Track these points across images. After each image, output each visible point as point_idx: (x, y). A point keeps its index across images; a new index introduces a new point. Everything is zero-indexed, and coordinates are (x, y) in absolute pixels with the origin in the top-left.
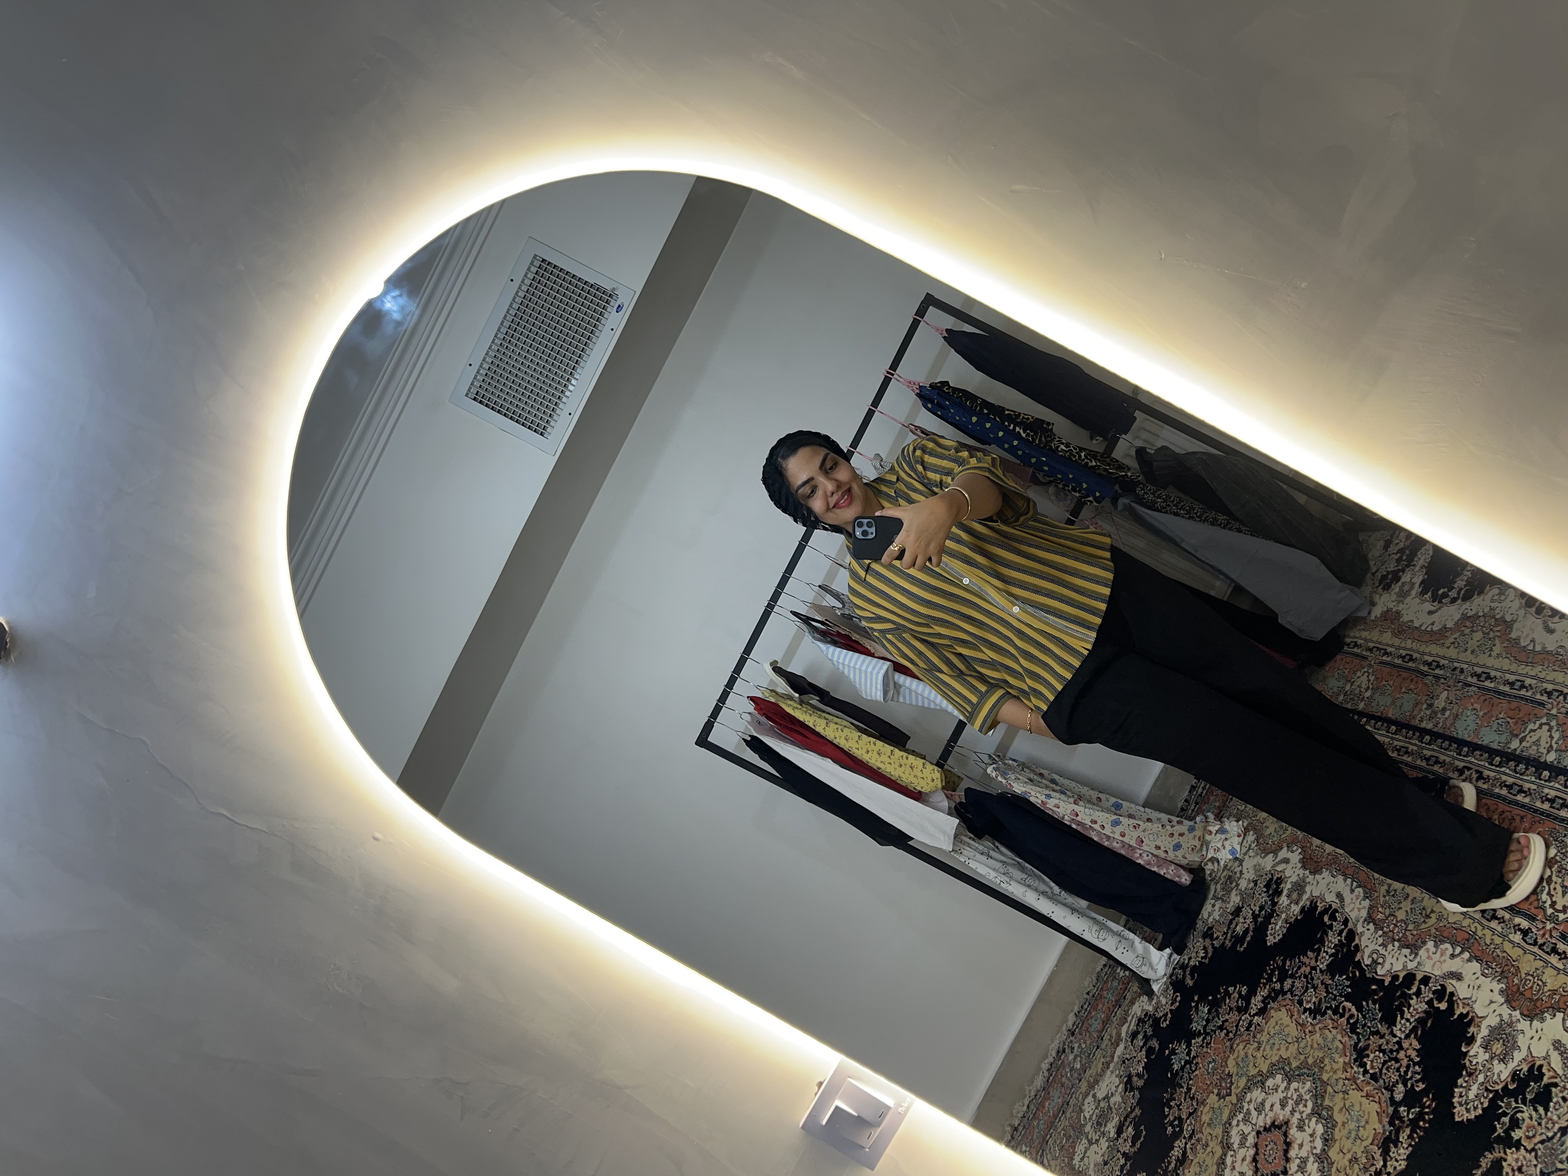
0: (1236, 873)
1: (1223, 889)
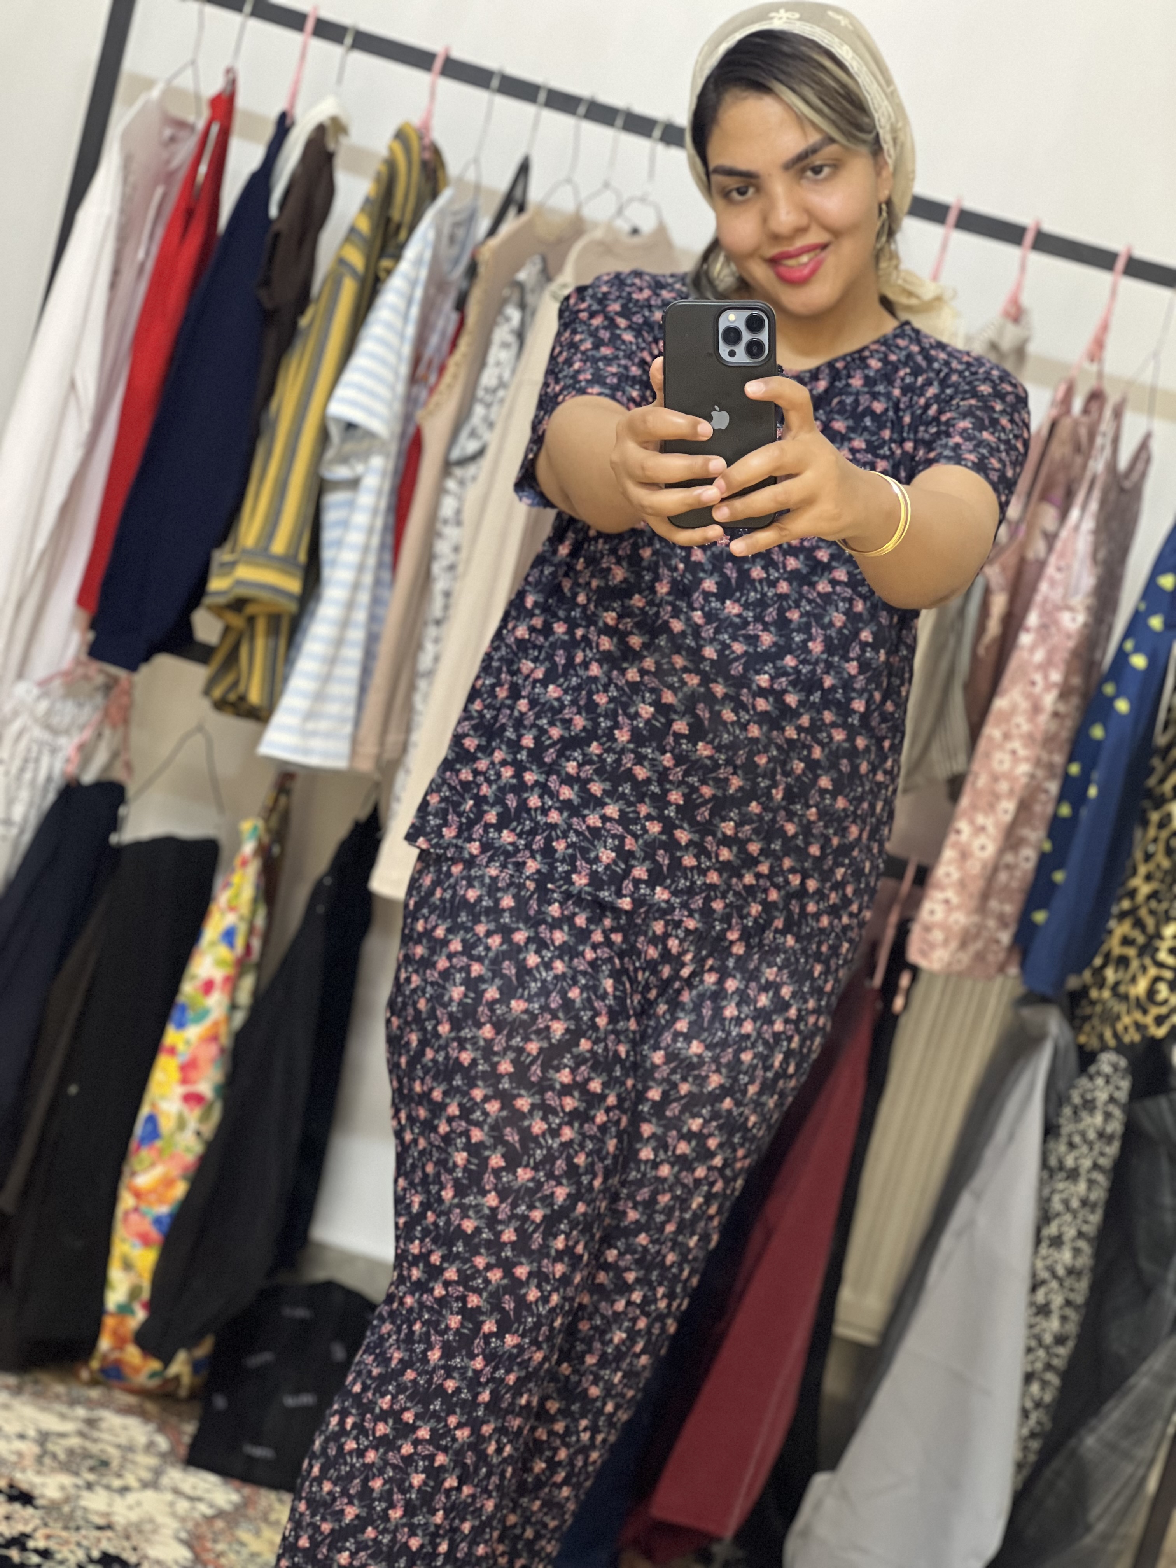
0: (119, 1476)
1: (71, 1452)
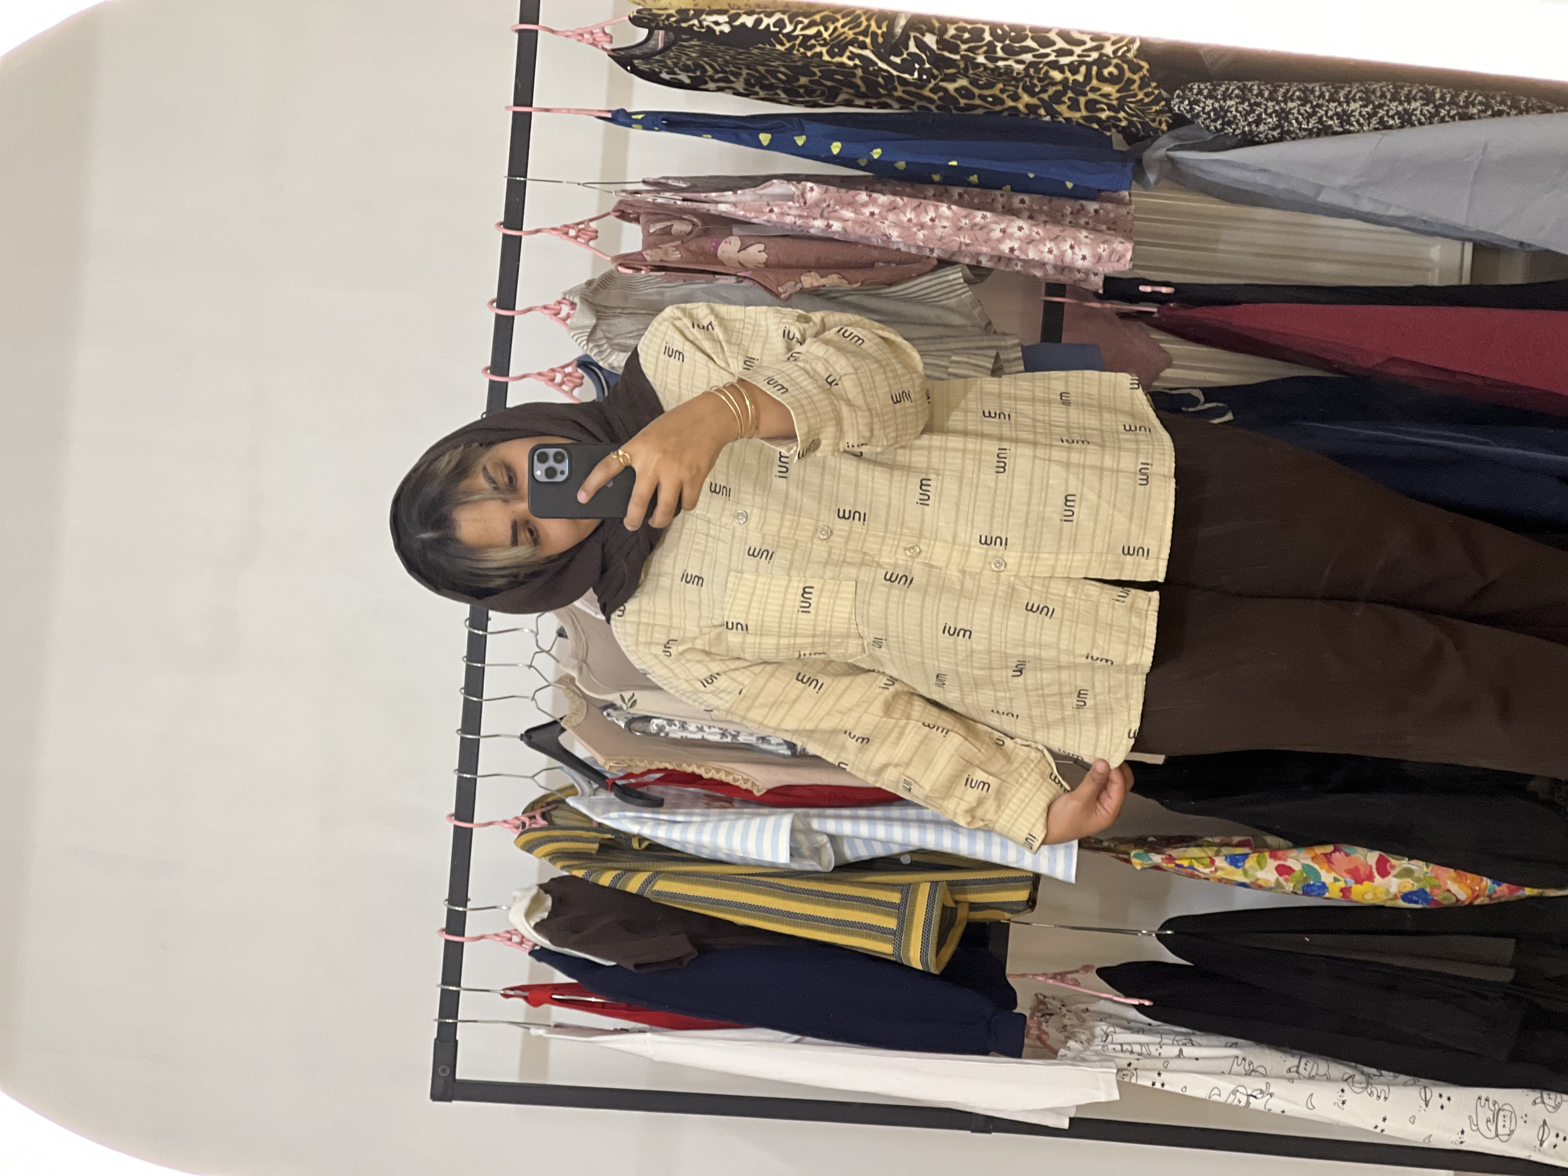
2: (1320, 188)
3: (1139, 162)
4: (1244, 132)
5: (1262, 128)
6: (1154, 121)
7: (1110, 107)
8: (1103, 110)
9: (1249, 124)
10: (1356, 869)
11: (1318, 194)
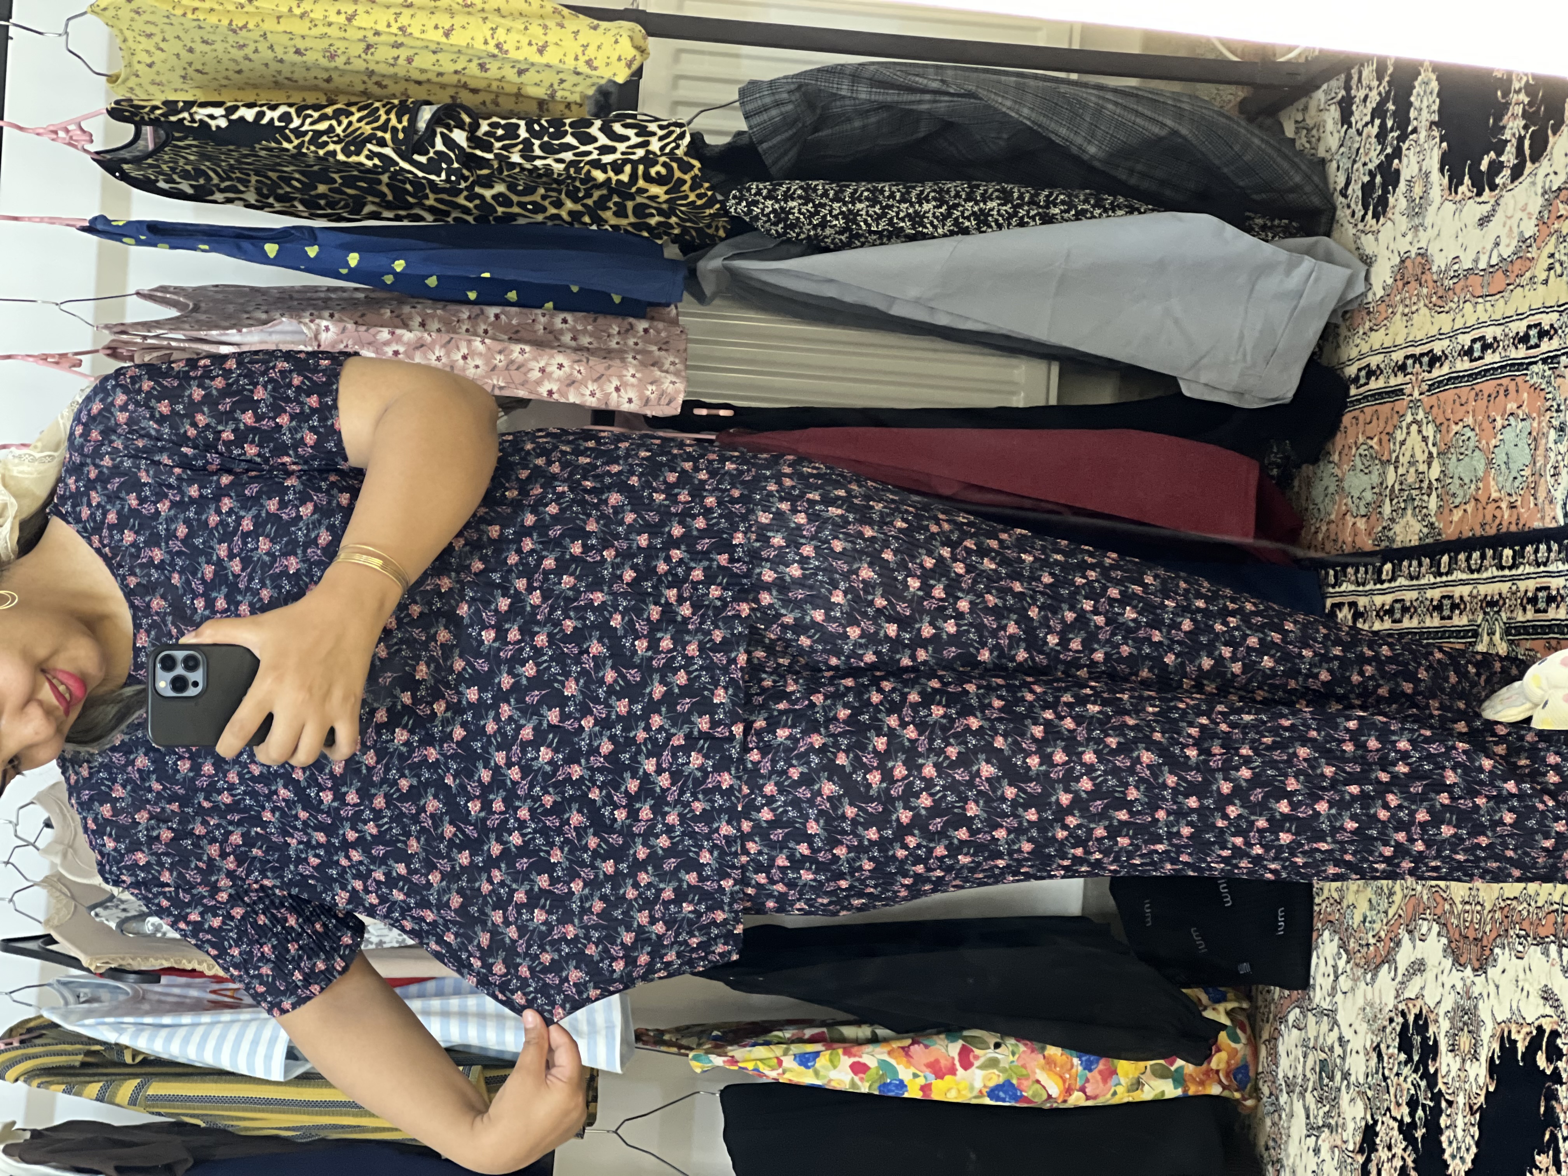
2: (892, 300)
3: (693, 273)
4: (809, 236)
5: (828, 231)
6: (709, 226)
7: (661, 212)
8: (653, 215)
9: (815, 227)
10: (937, 1061)
11: (890, 306)
